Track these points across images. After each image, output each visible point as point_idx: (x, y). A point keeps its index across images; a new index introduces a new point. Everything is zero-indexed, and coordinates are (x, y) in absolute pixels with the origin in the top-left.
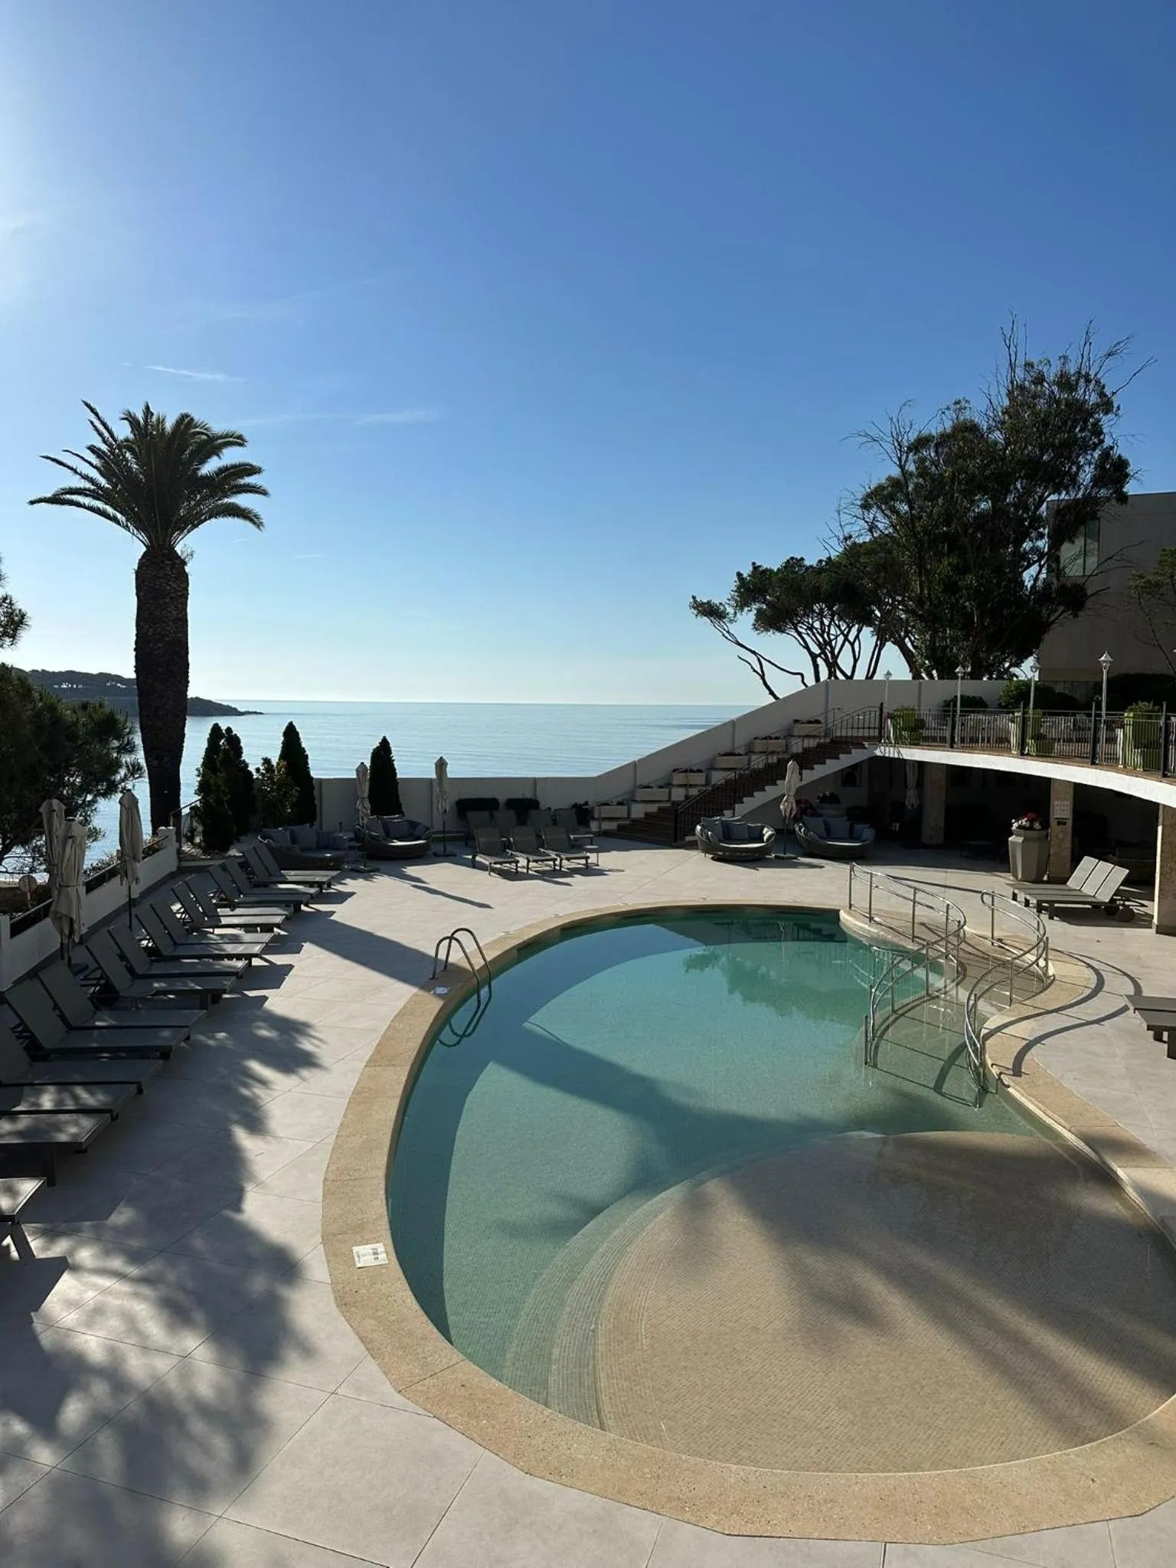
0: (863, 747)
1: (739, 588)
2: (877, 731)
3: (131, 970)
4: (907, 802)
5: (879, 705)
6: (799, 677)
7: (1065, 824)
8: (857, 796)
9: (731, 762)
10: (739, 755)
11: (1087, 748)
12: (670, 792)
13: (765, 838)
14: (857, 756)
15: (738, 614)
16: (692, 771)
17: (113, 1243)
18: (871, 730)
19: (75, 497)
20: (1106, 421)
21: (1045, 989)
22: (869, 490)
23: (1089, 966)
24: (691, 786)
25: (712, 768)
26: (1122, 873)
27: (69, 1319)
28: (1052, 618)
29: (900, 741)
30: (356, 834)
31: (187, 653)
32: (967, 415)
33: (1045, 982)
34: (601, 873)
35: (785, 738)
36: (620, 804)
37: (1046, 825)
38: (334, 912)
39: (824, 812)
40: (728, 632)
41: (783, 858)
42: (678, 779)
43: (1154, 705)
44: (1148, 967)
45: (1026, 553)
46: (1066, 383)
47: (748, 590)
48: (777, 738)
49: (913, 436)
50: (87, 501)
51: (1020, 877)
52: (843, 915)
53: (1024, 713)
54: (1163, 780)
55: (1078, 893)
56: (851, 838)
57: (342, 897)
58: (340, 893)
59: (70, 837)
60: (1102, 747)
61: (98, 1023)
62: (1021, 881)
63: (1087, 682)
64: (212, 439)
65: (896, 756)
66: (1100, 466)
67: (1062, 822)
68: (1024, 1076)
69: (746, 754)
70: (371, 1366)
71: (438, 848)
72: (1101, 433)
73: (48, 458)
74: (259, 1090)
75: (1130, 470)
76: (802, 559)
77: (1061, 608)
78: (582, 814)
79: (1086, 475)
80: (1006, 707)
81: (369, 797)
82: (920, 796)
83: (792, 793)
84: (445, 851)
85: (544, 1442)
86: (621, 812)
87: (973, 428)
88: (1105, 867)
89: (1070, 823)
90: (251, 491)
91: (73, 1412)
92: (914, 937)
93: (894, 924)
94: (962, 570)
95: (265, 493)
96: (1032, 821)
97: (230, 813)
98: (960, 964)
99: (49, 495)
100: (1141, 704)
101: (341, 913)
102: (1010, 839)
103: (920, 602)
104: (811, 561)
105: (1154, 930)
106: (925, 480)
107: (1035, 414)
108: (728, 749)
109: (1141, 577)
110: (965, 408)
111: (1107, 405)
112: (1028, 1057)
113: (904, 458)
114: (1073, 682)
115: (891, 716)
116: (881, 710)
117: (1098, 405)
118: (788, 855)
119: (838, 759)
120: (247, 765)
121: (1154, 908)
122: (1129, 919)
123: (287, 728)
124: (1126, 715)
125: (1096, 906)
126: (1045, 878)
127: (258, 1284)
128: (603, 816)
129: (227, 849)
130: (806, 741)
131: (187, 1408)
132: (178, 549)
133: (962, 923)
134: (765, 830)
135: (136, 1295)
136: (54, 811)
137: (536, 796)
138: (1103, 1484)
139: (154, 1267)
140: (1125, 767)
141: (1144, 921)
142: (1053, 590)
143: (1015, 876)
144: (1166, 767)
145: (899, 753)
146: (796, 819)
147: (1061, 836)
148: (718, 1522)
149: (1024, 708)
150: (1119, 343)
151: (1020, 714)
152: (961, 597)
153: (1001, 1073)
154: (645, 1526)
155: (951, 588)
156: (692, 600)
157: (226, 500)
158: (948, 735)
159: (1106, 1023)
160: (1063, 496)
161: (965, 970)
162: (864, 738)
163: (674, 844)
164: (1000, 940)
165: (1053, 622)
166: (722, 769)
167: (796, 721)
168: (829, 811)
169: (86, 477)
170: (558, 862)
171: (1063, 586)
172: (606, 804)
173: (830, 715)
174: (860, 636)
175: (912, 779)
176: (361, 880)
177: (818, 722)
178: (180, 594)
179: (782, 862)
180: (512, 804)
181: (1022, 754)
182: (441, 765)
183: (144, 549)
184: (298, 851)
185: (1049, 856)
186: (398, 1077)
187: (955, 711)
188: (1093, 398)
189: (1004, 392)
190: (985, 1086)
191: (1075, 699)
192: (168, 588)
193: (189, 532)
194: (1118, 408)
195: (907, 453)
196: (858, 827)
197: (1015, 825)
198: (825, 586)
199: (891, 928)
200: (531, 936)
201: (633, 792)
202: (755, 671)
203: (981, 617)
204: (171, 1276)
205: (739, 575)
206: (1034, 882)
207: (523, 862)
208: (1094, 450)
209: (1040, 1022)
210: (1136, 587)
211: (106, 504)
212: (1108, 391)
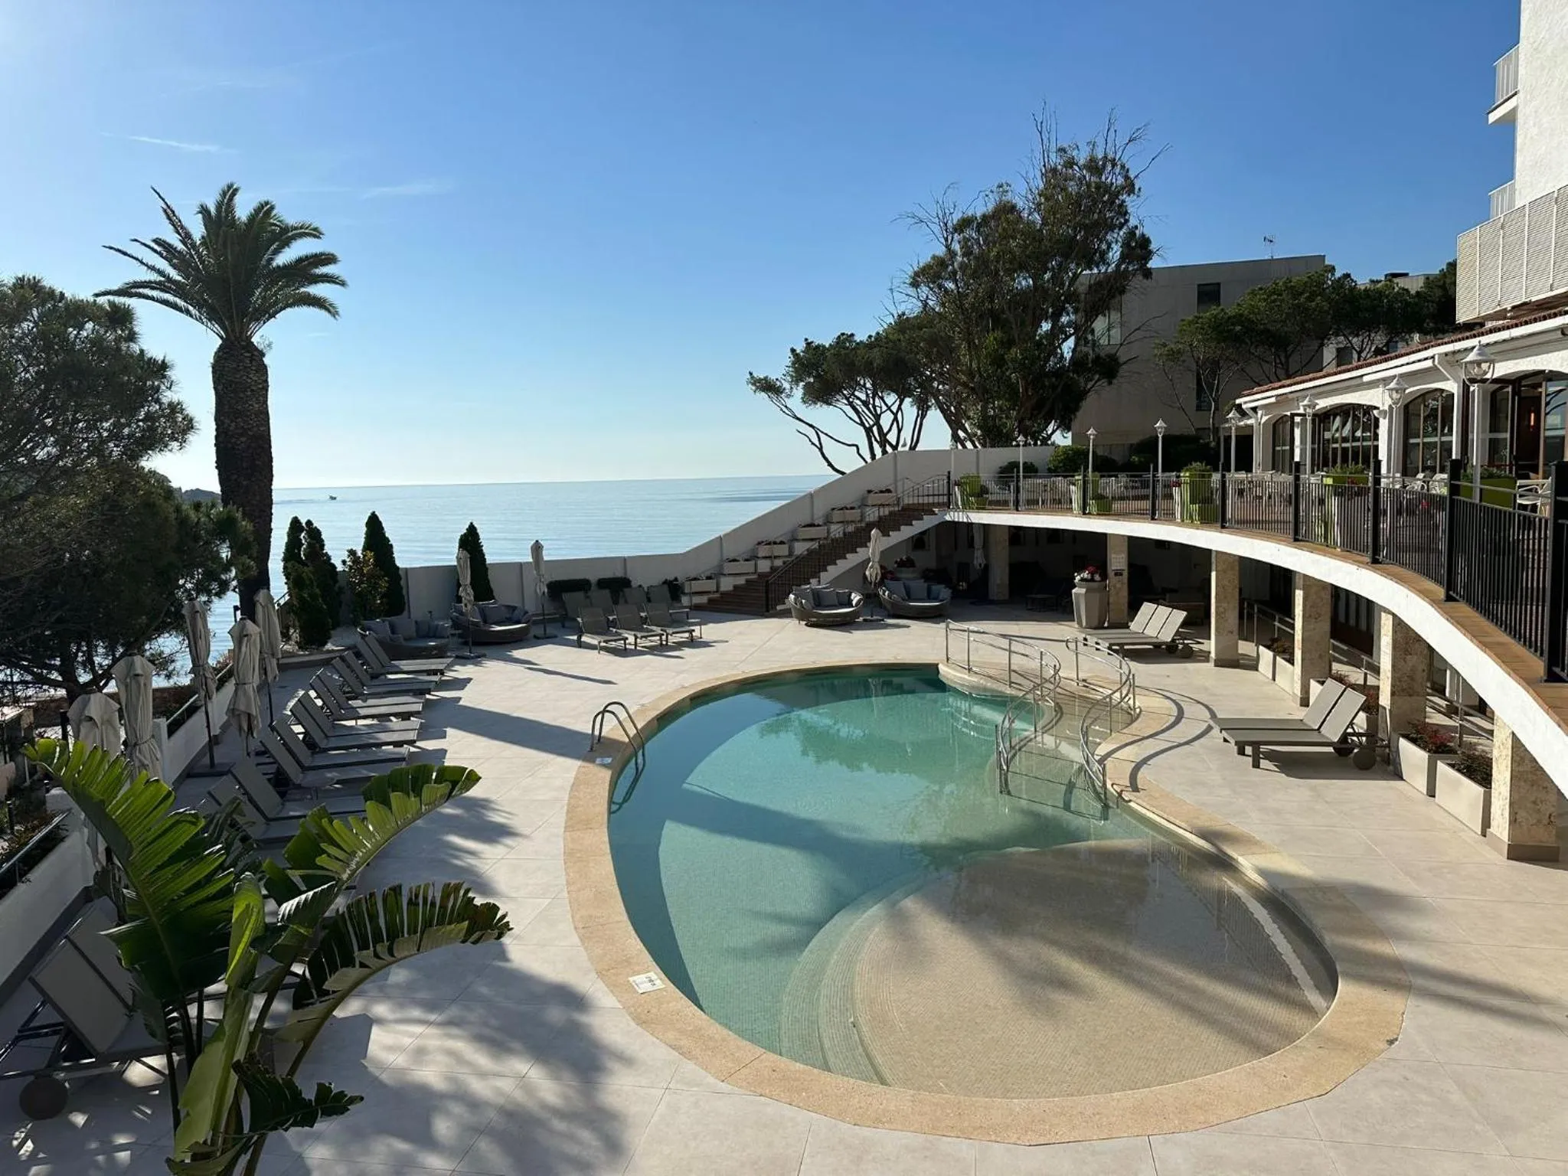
0: (934, 513)
1: (794, 363)
2: (945, 497)
3: (298, 762)
4: (975, 562)
5: (946, 473)
6: (855, 448)
7: (1121, 574)
8: (926, 559)
9: (812, 532)
10: (819, 526)
11: (1146, 504)
12: (756, 565)
13: (854, 603)
14: (927, 523)
15: (794, 390)
16: (775, 543)
17: (405, 997)
18: (941, 497)
19: (141, 290)
20: (1130, 201)
21: (1133, 721)
22: (916, 269)
23: (1168, 698)
24: (775, 557)
25: (795, 539)
26: (1180, 616)
27: (398, 1060)
28: (1089, 387)
29: (967, 506)
30: (453, 621)
31: (270, 447)
32: (1009, 197)
33: (1132, 716)
34: (706, 645)
35: (859, 507)
36: (709, 578)
37: (1104, 576)
38: (460, 698)
39: (903, 575)
40: (786, 407)
41: (871, 621)
42: (763, 551)
43: (1206, 465)
44: (1215, 695)
45: (1063, 326)
46: (1094, 167)
47: (802, 364)
48: (852, 508)
49: (956, 218)
50: (155, 293)
51: (1084, 624)
52: (941, 667)
53: (1085, 476)
54: (1223, 530)
55: (1141, 635)
56: (929, 598)
57: (461, 684)
58: (456, 680)
59: (246, 635)
60: (1161, 504)
61: (292, 814)
62: (1086, 628)
63: (1124, 445)
64: (285, 230)
65: (965, 520)
66: (1126, 245)
67: (1118, 573)
68: (1142, 792)
69: (825, 524)
70: (689, 1066)
71: (538, 631)
72: (1126, 213)
73: (111, 248)
74: (472, 861)
75: (1153, 247)
76: (852, 335)
77: (1097, 377)
78: (674, 589)
79: (1115, 253)
80: (1055, 471)
81: (471, 584)
82: (986, 556)
83: (877, 560)
84: (545, 634)
85: (859, 1102)
86: (710, 585)
87: (1013, 208)
88: (1164, 611)
89: (1125, 574)
90: (329, 282)
91: (443, 1128)
92: (1011, 682)
93: (992, 672)
94: (1009, 344)
95: (343, 284)
96: (1092, 574)
97: (325, 607)
98: (1057, 704)
99: (115, 288)
100: (1194, 465)
101: (468, 697)
102: (1074, 591)
103: (971, 374)
104: (861, 337)
105: (1211, 664)
106: (969, 260)
107: (1069, 196)
108: (809, 521)
109: (1164, 345)
110: (1007, 191)
111: (1130, 187)
112: (1140, 775)
113: (950, 238)
114: (1111, 445)
115: (957, 484)
116: (949, 478)
117: (1123, 188)
118: (875, 618)
119: (912, 525)
120: (329, 558)
121: (1211, 646)
122: (1188, 655)
123: (370, 518)
124: (1182, 475)
125: (1157, 646)
126: (1106, 625)
127: (555, 1014)
128: (693, 590)
129: (325, 643)
130: (881, 509)
131: (544, 1115)
132: (255, 340)
133: (1057, 668)
134: (853, 595)
135: (450, 1036)
136: (198, 612)
137: (626, 573)
138: (1291, 1077)
139: (454, 1011)
140: (1183, 521)
141: (1204, 657)
142: (1090, 360)
143: (1080, 623)
144: (1224, 520)
145: (968, 517)
146: (881, 583)
147: (1118, 586)
148: (1019, 1139)
149: (1085, 471)
150: (1138, 129)
151: (1080, 477)
152: (1007, 370)
153: (1122, 791)
154: (965, 1149)
155: (999, 361)
156: (749, 377)
157: (302, 290)
158: (1012, 497)
159: (1196, 743)
160: (1095, 271)
161: (1060, 708)
162: (934, 505)
163: (767, 614)
164: (1084, 681)
165: (1089, 390)
166: (805, 540)
167: (869, 492)
168: (906, 574)
169: (152, 268)
170: (664, 637)
171: (1098, 358)
172: (695, 579)
173: (899, 484)
174: (903, 407)
175: (978, 541)
176: (472, 666)
177: (889, 491)
178: (260, 386)
179: (869, 625)
180: (603, 583)
181: (1084, 514)
182: (537, 548)
183: (220, 342)
184: (402, 640)
185: (1108, 604)
186: (600, 839)
187: (1018, 477)
188: (1120, 181)
189: (1038, 175)
190: (1107, 804)
191: (1114, 461)
192: (249, 381)
193: (264, 323)
194: (1140, 189)
195: (952, 233)
196: (935, 588)
197: (1078, 578)
198: (878, 361)
199: (990, 677)
200: (666, 707)
201: (721, 566)
202: (813, 444)
203: (1026, 390)
204: (472, 1017)
205: (793, 351)
206: (1095, 628)
207: (631, 639)
208: (1120, 229)
209: (1142, 746)
210: (1161, 355)
211: (176, 296)
212: (1132, 175)
